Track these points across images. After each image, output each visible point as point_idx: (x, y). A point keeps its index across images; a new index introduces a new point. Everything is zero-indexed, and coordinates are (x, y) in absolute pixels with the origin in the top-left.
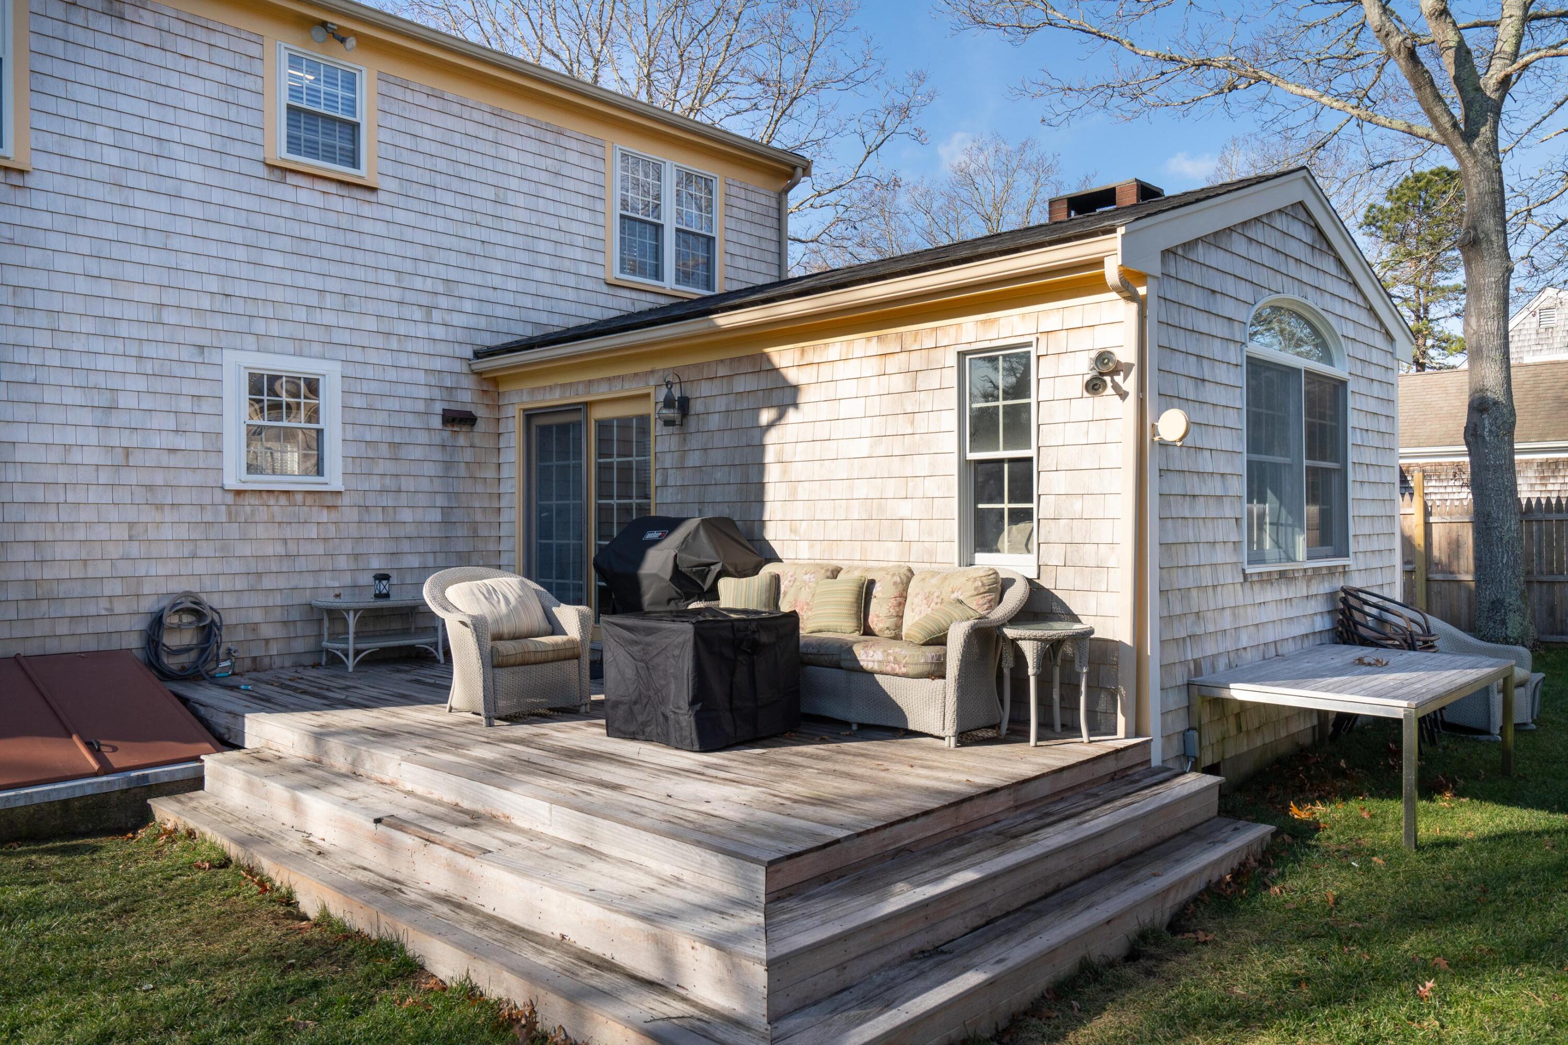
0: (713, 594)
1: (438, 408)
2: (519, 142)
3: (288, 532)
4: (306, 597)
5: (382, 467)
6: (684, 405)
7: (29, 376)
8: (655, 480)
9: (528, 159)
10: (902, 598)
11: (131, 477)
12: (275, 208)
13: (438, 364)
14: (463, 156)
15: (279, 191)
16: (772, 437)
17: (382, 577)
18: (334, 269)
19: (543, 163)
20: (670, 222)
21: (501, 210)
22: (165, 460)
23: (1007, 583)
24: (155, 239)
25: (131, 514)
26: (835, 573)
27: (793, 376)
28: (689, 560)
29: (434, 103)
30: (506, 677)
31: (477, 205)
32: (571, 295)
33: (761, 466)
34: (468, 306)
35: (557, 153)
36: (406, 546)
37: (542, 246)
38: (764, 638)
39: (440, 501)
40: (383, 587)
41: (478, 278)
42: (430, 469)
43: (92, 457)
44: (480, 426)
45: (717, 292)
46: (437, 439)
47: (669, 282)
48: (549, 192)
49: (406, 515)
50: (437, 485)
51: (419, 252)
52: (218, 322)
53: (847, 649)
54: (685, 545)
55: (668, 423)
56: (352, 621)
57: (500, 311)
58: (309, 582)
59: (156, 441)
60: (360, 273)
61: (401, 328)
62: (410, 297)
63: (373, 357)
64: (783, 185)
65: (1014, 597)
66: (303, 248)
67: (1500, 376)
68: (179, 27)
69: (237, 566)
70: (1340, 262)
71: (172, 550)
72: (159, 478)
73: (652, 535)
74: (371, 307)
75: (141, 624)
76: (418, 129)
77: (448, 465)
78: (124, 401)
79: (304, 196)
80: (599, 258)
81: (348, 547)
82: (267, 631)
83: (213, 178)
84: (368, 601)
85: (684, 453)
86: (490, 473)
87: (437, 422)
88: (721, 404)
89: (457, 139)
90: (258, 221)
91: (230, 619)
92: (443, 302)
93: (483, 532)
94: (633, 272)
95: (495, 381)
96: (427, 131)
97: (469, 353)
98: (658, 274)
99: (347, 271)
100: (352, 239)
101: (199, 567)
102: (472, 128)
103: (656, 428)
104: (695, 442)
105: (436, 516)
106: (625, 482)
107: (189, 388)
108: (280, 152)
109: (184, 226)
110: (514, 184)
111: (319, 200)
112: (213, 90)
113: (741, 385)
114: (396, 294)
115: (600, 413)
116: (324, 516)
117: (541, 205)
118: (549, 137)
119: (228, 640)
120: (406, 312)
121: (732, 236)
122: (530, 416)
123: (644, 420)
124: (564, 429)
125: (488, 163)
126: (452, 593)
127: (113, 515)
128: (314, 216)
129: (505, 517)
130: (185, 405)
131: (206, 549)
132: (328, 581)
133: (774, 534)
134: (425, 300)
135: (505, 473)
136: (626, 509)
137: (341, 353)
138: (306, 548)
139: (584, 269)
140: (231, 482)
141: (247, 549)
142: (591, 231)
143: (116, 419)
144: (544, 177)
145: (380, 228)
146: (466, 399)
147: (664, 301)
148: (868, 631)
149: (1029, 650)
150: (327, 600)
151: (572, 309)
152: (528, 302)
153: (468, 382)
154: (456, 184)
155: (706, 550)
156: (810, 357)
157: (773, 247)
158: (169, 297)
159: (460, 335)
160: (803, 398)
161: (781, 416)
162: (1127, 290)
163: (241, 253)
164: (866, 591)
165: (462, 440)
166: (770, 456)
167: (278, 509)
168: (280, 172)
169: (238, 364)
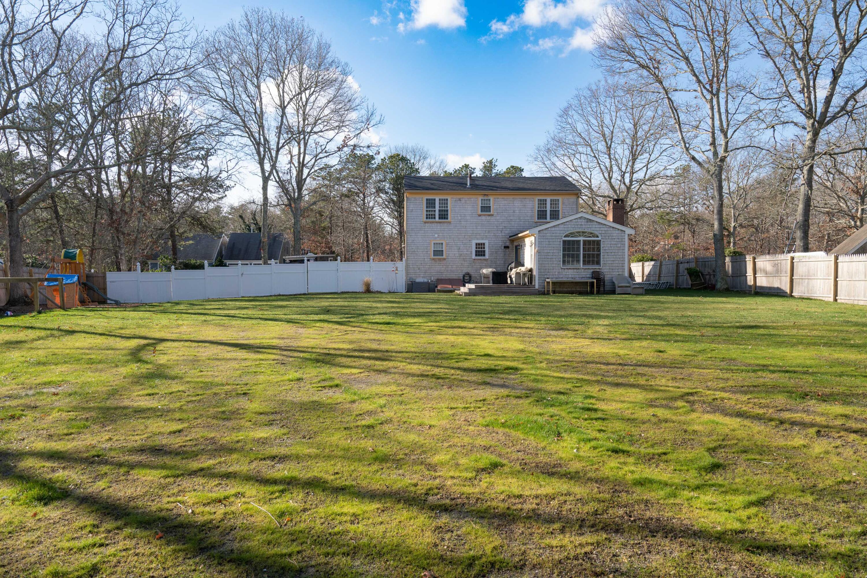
2: (517, 202)
3: (481, 264)
5: (494, 255)
7: (451, 246)
9: (519, 204)
11: (461, 257)
13: (503, 239)
14: (508, 207)
15: (480, 218)
18: (487, 227)
19: (522, 204)
20: (548, 209)
21: (514, 214)
22: (466, 255)
24: (464, 227)
25: (461, 262)
29: (502, 200)
31: (510, 214)
32: (527, 225)
34: (508, 230)
35: (524, 202)
36: (498, 267)
37: (521, 218)
41: (510, 225)
42: (502, 255)
43: (458, 255)
44: (510, 248)
47: (548, 220)
49: (498, 262)
51: (500, 223)
52: (472, 237)
57: (514, 230)
59: (464, 253)
60: (491, 227)
61: (497, 235)
63: (493, 239)
66: (483, 225)
68: (467, 200)
70: (598, 222)
71: (466, 267)
72: (464, 258)
74: (493, 232)
75: (462, 276)
76: (499, 204)
77: (505, 254)
79: (483, 218)
80: (533, 218)
81: (489, 267)
83: (471, 218)
86: (512, 255)
87: (503, 248)
89: (507, 204)
90: (477, 223)
92: (504, 230)
94: (540, 219)
97: (508, 237)
98: (546, 218)
100: (490, 223)
102: (509, 202)
105: (503, 262)
107: (468, 246)
108: (480, 213)
109: (468, 225)
110: (516, 209)
112: (471, 207)
114: (496, 230)
116: (486, 262)
117: (522, 211)
120: (498, 232)
121: (565, 209)
122: (516, 247)
125: (512, 207)
131: (470, 267)
134: (501, 230)
137: (488, 239)
139: (530, 220)
140: (473, 258)
141: (475, 267)
142: (531, 214)
143: (460, 250)
144: (522, 207)
145: (494, 220)
146: (508, 244)
153: (508, 241)
154: (506, 211)
158: (466, 234)
159: (507, 234)
163: (475, 227)
165: (507, 250)
167: (479, 261)
168: (480, 215)
169: (474, 242)
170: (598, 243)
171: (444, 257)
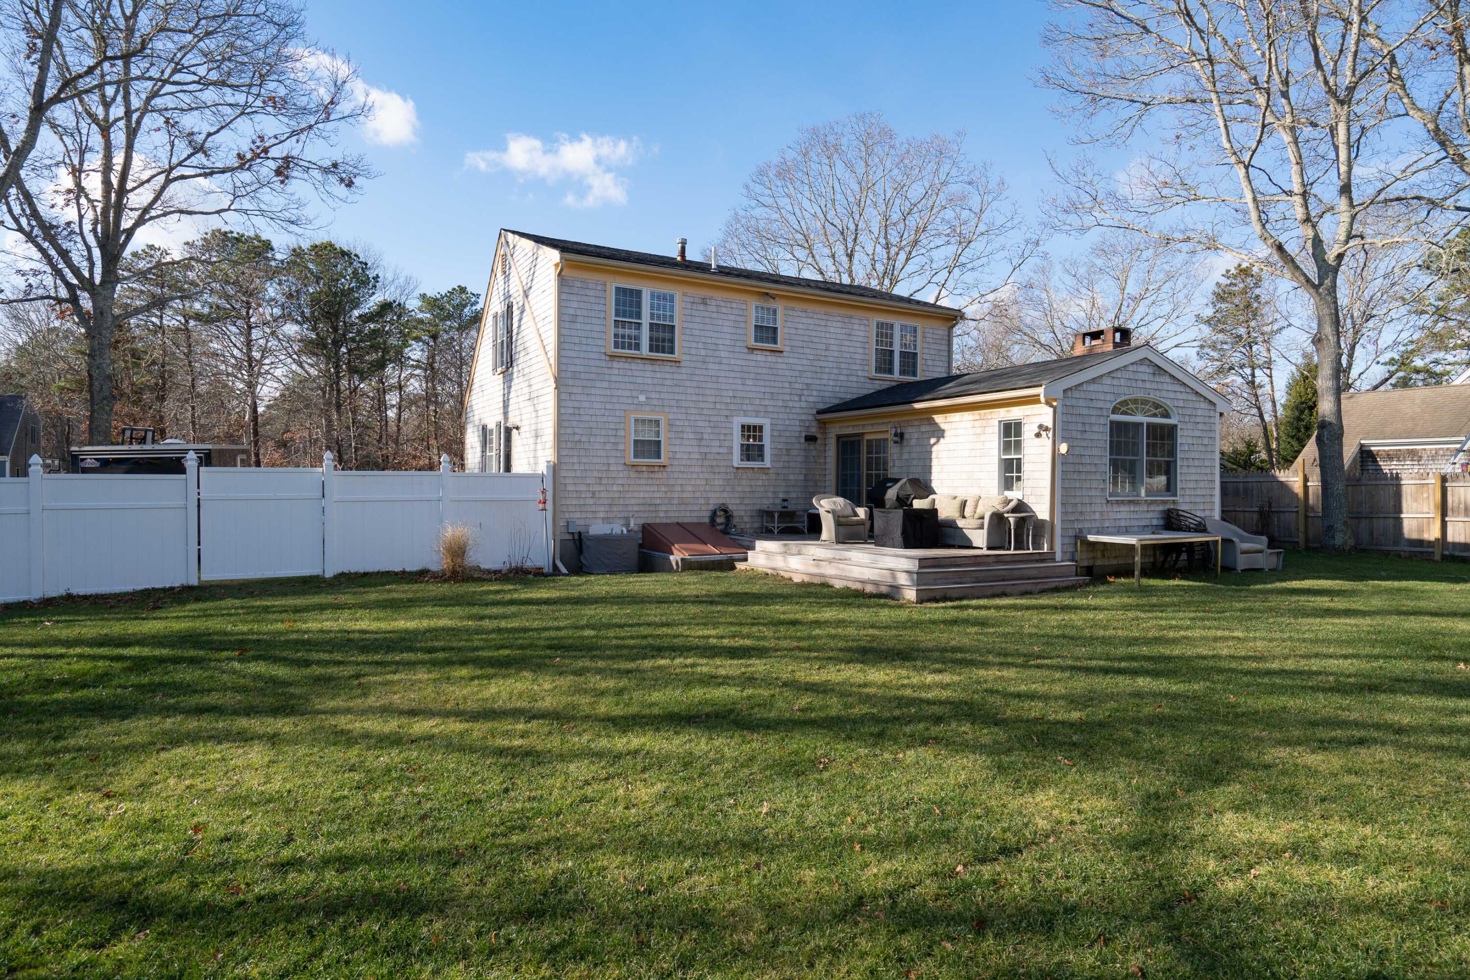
0: (911, 505)
1: (803, 434)
2: (835, 324)
3: (753, 483)
4: (758, 507)
5: (784, 458)
6: (902, 436)
7: (680, 429)
8: (890, 464)
9: (839, 331)
10: (976, 506)
11: (707, 463)
12: (750, 363)
13: (803, 417)
14: (814, 334)
15: (753, 357)
16: (934, 449)
17: (785, 500)
18: (768, 384)
19: (844, 331)
20: (897, 348)
21: (827, 353)
22: (717, 457)
23: (1011, 501)
24: (714, 379)
25: (706, 476)
26: (955, 498)
27: (943, 426)
28: (903, 494)
29: (803, 314)
30: (841, 529)
31: (818, 352)
32: (855, 385)
33: (931, 459)
34: (815, 393)
35: (850, 326)
36: (791, 489)
37: (843, 366)
38: (926, 516)
39: (804, 471)
40: (785, 504)
41: (818, 382)
42: (799, 459)
43: (697, 456)
44: (819, 441)
45: (918, 379)
46: (803, 447)
47: (896, 375)
48: (846, 343)
49: (791, 477)
50: (803, 465)
51: (797, 374)
52: (732, 407)
53: (954, 521)
54: (901, 488)
55: (896, 442)
56: (776, 515)
57: (826, 394)
58: (759, 501)
59: (714, 450)
60: (777, 384)
61: (791, 404)
62: (794, 392)
63: (781, 416)
64: (951, 324)
65: (1012, 505)
66: (759, 377)
67: (1334, 409)
68: (722, 304)
69: (736, 495)
70: (1173, 377)
71: (717, 489)
72: (714, 463)
73: (889, 485)
74: (780, 397)
75: (708, 514)
76: (798, 326)
77: (806, 457)
78: (706, 436)
79: (759, 358)
80: (866, 368)
81: (772, 489)
82: (746, 519)
83: (731, 355)
84: (779, 508)
85: (902, 454)
86: (822, 460)
87: (803, 440)
88: (916, 436)
89: (812, 327)
90: (745, 369)
91: (735, 514)
92: (806, 392)
93: (819, 484)
94: (880, 372)
95: (825, 423)
96: (801, 326)
97: (815, 412)
98: (891, 371)
99: (773, 384)
100: (774, 372)
101: (725, 495)
102: (817, 322)
103: (890, 444)
104: (906, 450)
105: (802, 477)
106: (878, 464)
107: (723, 431)
108: (752, 343)
109: (723, 374)
110: (832, 342)
111: (763, 358)
112: (731, 324)
113: (923, 429)
114: (789, 391)
115: (867, 437)
116: (764, 477)
117: (843, 348)
118: (846, 320)
119: (735, 521)
120: (793, 398)
121: (926, 351)
122: (839, 437)
123: (886, 440)
124: (852, 443)
125: (823, 335)
126: (822, 502)
127: (701, 476)
128: (762, 364)
129: (828, 478)
130: (722, 437)
131: (728, 489)
132: (765, 502)
133: (935, 485)
134: (799, 392)
135: (828, 460)
136: (878, 476)
137: (770, 415)
138: (758, 489)
139: (860, 373)
140: (735, 465)
141: (740, 489)
142: (863, 357)
143: (703, 443)
144: (845, 337)
145: (784, 366)
146: (814, 431)
147: (894, 384)
148: (964, 517)
149: (1012, 520)
150: (765, 508)
151: (855, 391)
152: (837, 389)
153: (814, 424)
154: (811, 345)
155: (909, 490)
156: (949, 419)
157: (946, 354)
158: (718, 399)
159: (812, 405)
160: (946, 434)
161: (938, 441)
162: (1048, 403)
163: (739, 381)
164: (964, 504)
165: (812, 447)
166: (934, 456)
167: (750, 474)
168: (752, 350)
169: (738, 421)
170: (1172, 430)
171: (663, 460)
